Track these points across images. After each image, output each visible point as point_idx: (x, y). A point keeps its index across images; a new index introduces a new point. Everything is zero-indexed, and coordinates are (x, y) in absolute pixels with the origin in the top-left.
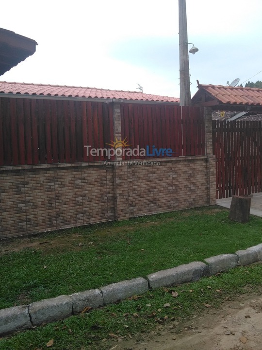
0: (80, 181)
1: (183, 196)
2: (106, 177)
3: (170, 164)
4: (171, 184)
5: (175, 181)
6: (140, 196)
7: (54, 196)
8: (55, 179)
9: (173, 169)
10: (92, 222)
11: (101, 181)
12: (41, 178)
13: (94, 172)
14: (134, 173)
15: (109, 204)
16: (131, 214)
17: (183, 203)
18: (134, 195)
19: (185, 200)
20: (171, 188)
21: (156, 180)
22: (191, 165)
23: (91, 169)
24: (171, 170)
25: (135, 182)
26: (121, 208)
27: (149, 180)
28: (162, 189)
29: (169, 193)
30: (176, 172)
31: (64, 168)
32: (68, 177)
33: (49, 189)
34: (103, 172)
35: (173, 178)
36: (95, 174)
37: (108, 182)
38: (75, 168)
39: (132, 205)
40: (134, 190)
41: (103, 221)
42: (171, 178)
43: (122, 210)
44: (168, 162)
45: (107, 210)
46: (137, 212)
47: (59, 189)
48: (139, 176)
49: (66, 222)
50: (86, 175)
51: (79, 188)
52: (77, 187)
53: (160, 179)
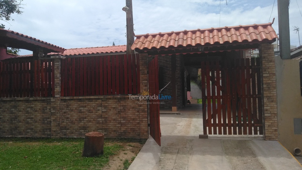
0: (30, 109)
1: (113, 127)
2: (46, 108)
3: (100, 101)
4: (101, 117)
5: (105, 114)
6: (72, 123)
7: (14, 116)
8: (15, 107)
9: (103, 105)
10: (36, 136)
11: (43, 110)
12: (7, 106)
13: (39, 104)
14: (67, 106)
15: (48, 126)
16: (65, 135)
17: (112, 133)
18: (67, 121)
19: (115, 131)
20: (101, 119)
21: (86, 112)
22: (121, 102)
23: (37, 102)
24: (101, 105)
25: (69, 112)
26: (54, 130)
27: (80, 112)
28: (92, 120)
29: (98, 123)
30: (105, 107)
31: (20, 101)
32: (23, 106)
33: (12, 113)
34: (45, 104)
35: (103, 112)
36: (40, 105)
37: (48, 111)
38: (27, 101)
39: (65, 128)
40: (68, 118)
41: (43, 136)
42: (100, 112)
43: (55, 131)
44: (99, 99)
45: (47, 129)
46: (69, 134)
47: (17, 113)
48: (72, 109)
49: (20, 133)
50: (33, 106)
51: (29, 113)
52: (28, 112)
53: (90, 111)
